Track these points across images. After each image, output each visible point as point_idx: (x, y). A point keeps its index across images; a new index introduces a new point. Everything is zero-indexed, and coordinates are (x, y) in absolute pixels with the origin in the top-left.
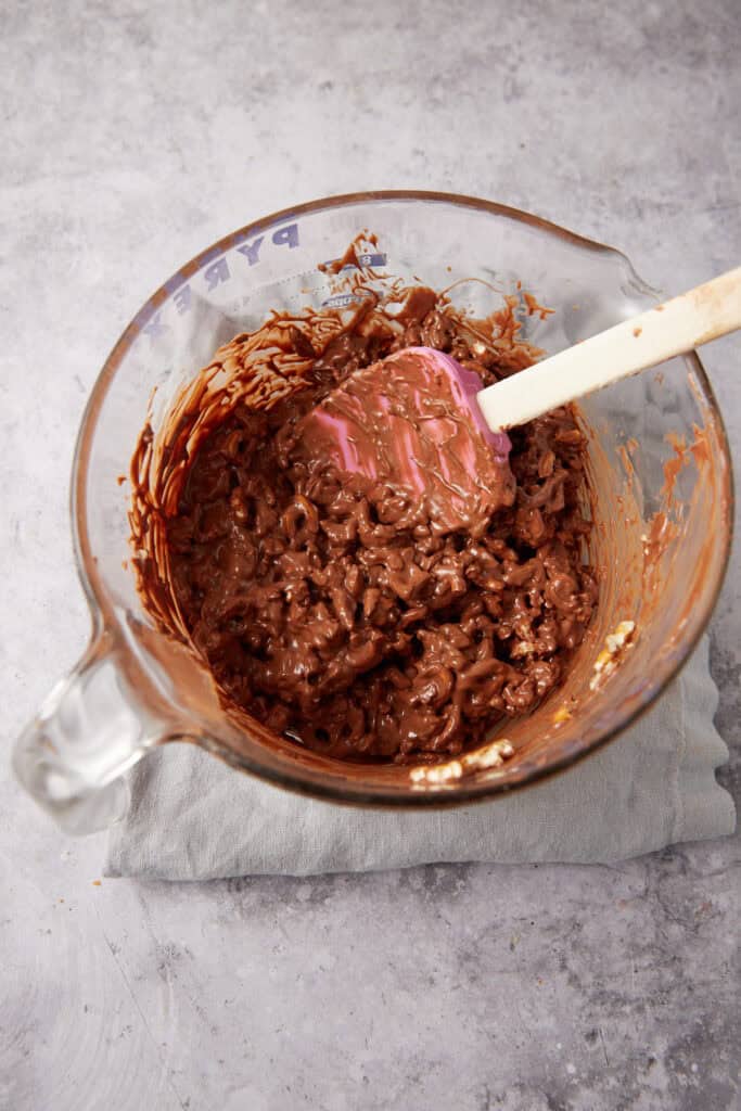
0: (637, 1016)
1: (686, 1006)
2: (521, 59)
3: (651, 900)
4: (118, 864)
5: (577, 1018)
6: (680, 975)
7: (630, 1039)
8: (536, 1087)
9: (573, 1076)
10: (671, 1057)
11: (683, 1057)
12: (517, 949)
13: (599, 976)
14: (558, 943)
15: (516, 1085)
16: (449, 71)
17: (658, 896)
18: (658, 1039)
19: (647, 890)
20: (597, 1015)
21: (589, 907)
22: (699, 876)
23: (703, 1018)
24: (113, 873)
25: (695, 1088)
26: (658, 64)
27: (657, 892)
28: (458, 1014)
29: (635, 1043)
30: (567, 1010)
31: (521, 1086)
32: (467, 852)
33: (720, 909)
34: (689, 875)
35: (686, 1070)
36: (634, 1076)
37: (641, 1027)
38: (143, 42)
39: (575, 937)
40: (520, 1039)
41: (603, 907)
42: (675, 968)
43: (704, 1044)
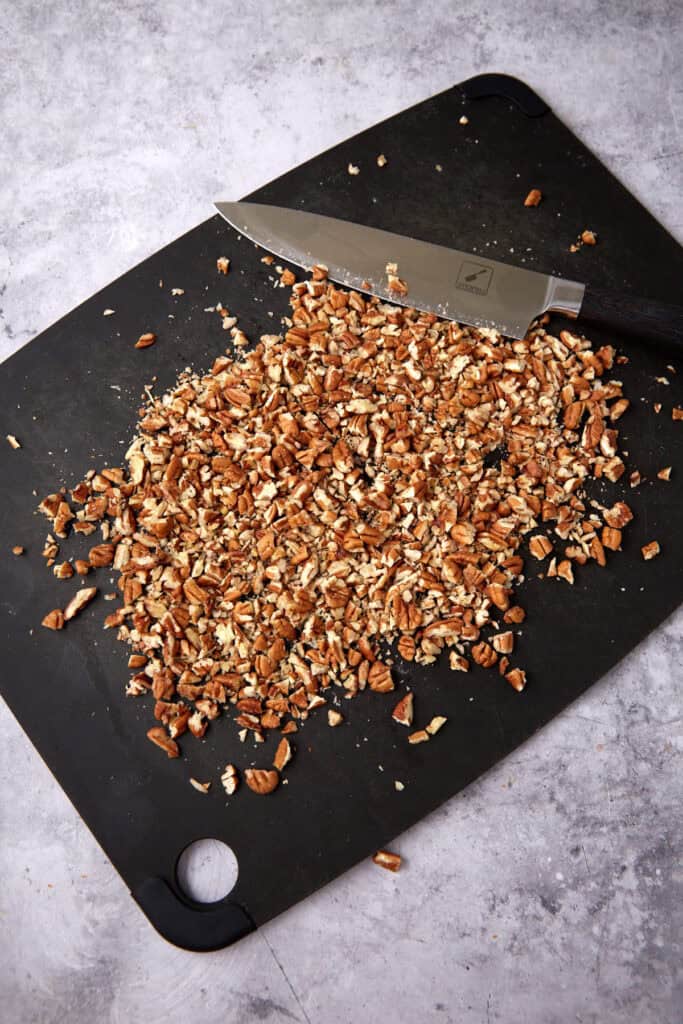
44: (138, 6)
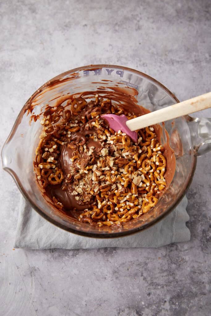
0: (162, 289)
1: (176, 287)
3: (167, 257)
4: (18, 245)
5: (145, 289)
6: (174, 278)
7: (160, 295)
8: (133, 308)
9: (143, 305)
10: (171, 301)
11: (174, 300)
12: (129, 270)
13: (152, 278)
14: (140, 269)
15: (127, 307)
16: (120, 22)
17: (169, 257)
18: (167, 295)
19: (166, 255)
20: (151, 288)
21: (150, 259)
22: (181, 251)
23: (180, 290)
24: (17, 247)
25: (177, 309)
26: (180, 20)
27: (169, 255)
28: (112, 287)
29: (161, 297)
30: (143, 287)
31: (129, 308)
32: (114, 245)
33: (186, 260)
34: (178, 251)
35: (175, 304)
36: (160, 305)
37: (163, 292)
38: (34, 12)
39: (146, 267)
40: (129, 294)
41: (154, 259)
42: (173, 276)
43: (180, 297)
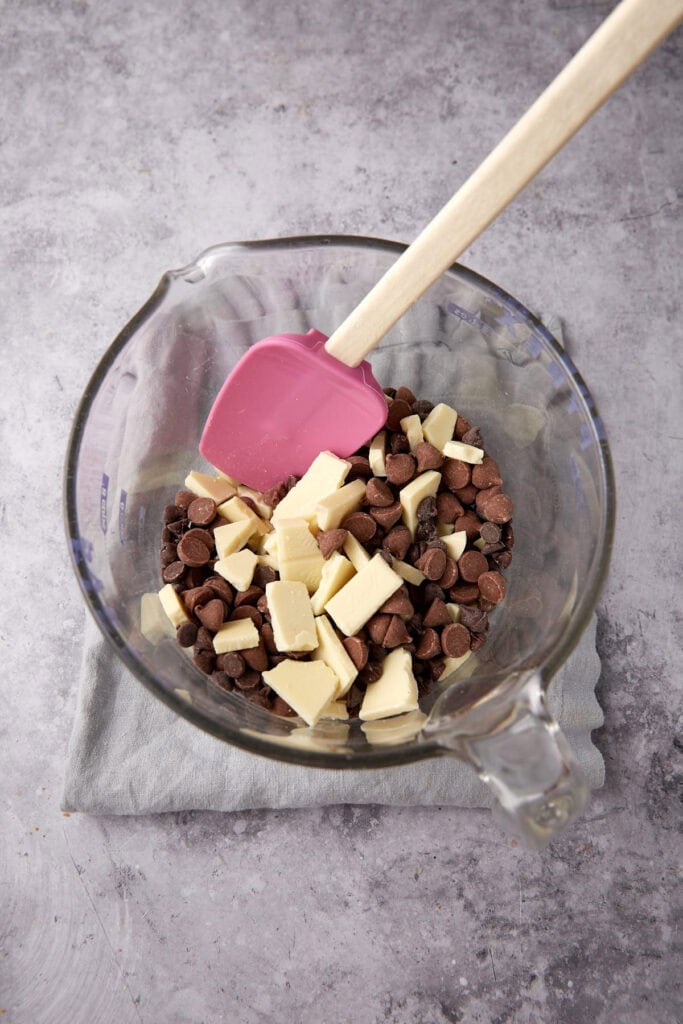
0: (523, 938)
1: (567, 932)
2: (457, 80)
4: (72, 801)
5: (470, 938)
6: (562, 905)
7: (515, 958)
8: (432, 996)
9: (464, 988)
10: (550, 974)
11: (560, 973)
12: (421, 878)
13: (491, 904)
14: (456, 875)
15: (415, 993)
16: (391, 94)
18: (540, 959)
20: (488, 936)
21: (485, 845)
22: (583, 820)
23: (580, 942)
24: (69, 808)
25: (569, 1000)
28: (368, 932)
29: (520, 962)
31: (420, 995)
32: (366, 796)
33: (600, 849)
35: (563, 986)
36: (518, 989)
37: (525, 949)
38: (119, 71)
39: (472, 870)
40: (421, 954)
41: (497, 845)
42: (558, 899)
43: (579, 965)
44: (104, 47)
